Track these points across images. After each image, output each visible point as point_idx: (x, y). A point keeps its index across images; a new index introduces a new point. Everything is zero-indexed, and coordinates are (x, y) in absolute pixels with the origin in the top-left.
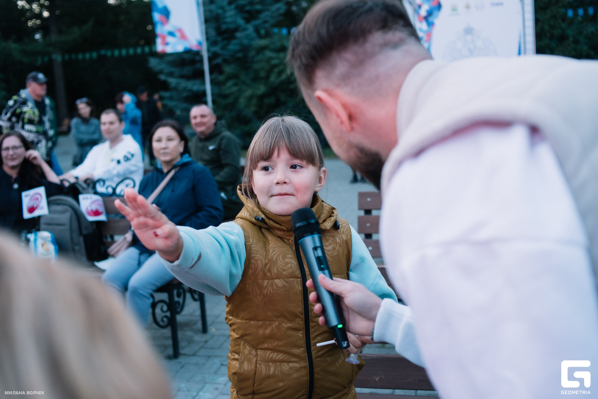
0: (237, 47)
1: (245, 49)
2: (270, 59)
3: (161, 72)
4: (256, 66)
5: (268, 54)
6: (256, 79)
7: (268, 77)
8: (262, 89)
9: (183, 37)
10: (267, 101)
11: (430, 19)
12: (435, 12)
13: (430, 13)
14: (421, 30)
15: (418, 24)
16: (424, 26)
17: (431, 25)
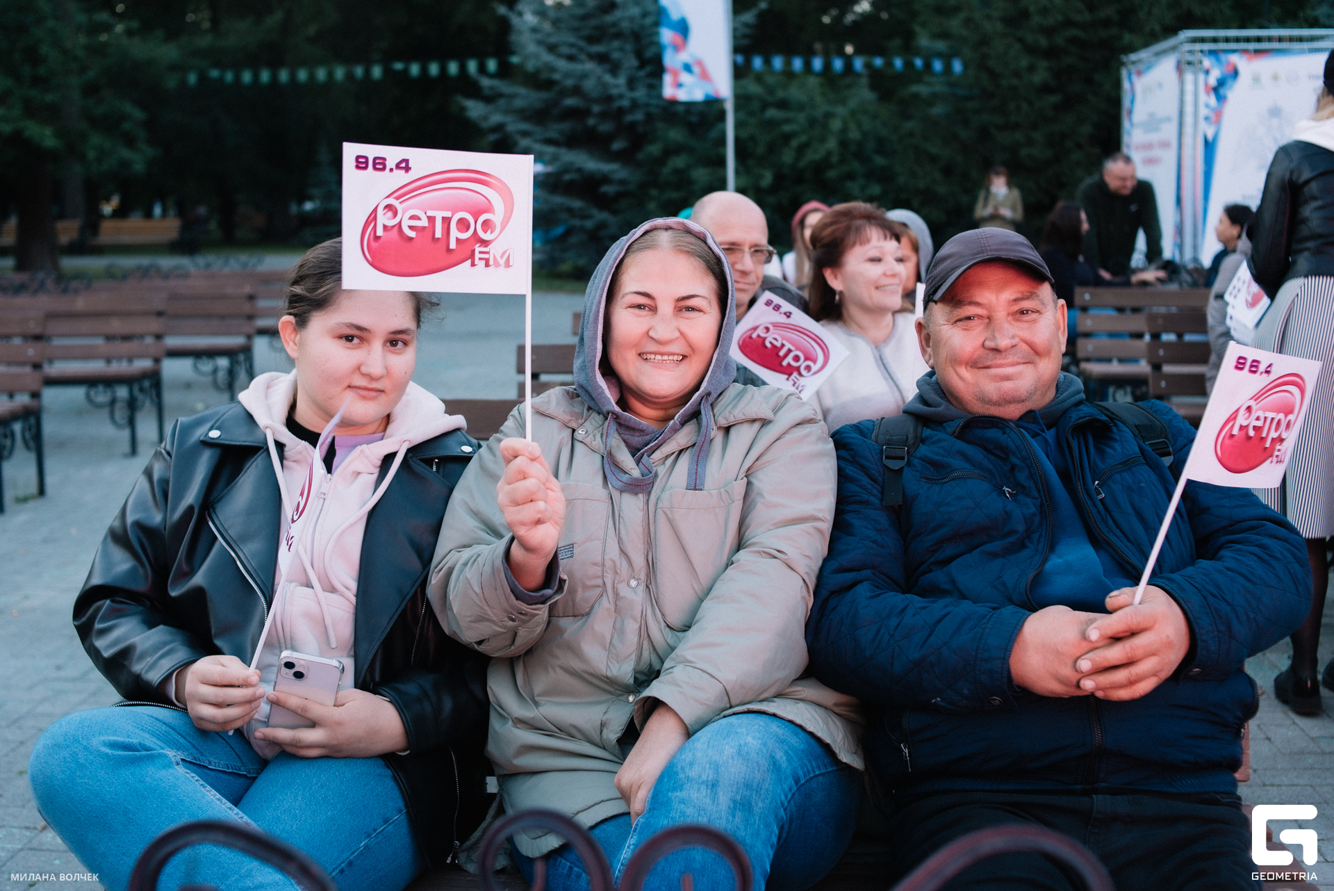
3: (496, 130)
9: (704, 75)
11: (1222, 91)
12: (1229, 82)
13: (1221, 83)
14: (1207, 106)
15: (1203, 97)
16: (1212, 100)
17: (1221, 99)
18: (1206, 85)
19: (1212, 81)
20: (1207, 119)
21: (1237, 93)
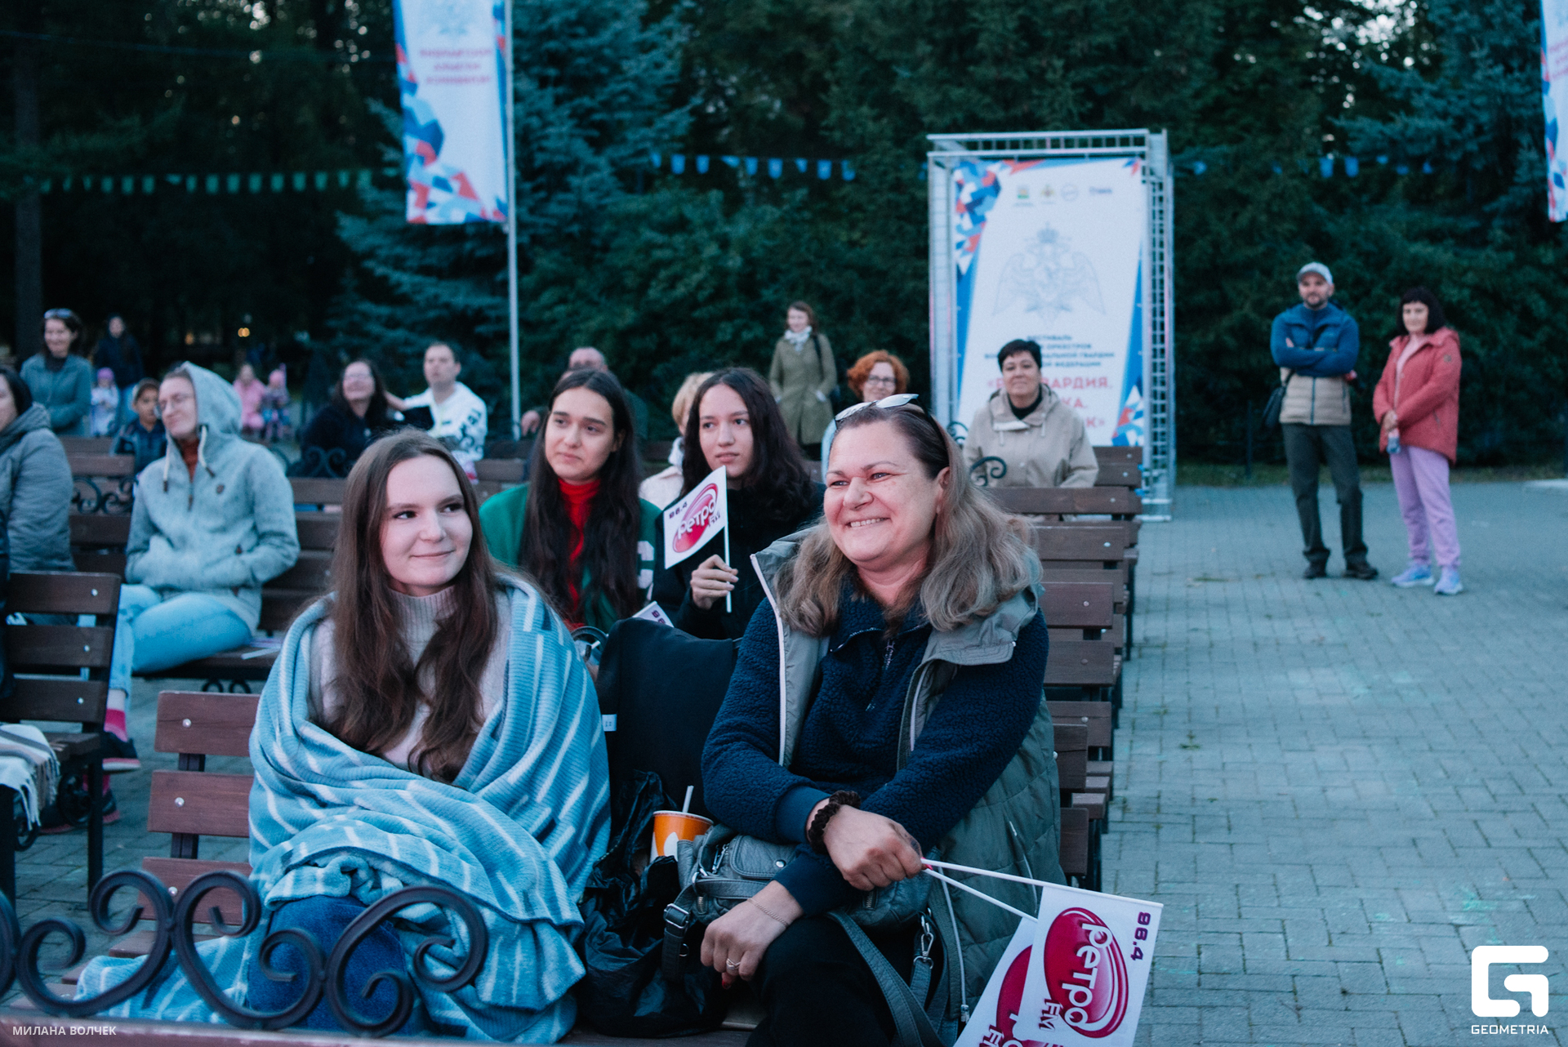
0: (568, 210)
1: (587, 216)
2: (651, 246)
3: (370, 254)
4: (616, 260)
5: (648, 234)
6: (614, 288)
7: (644, 287)
8: (629, 316)
9: (467, 191)
10: (636, 343)
11: (978, 210)
12: (988, 199)
13: (978, 201)
14: (959, 228)
15: (956, 219)
16: (967, 222)
17: (979, 220)
18: (958, 200)
19: (966, 198)
20: (959, 245)
21: (997, 212)
